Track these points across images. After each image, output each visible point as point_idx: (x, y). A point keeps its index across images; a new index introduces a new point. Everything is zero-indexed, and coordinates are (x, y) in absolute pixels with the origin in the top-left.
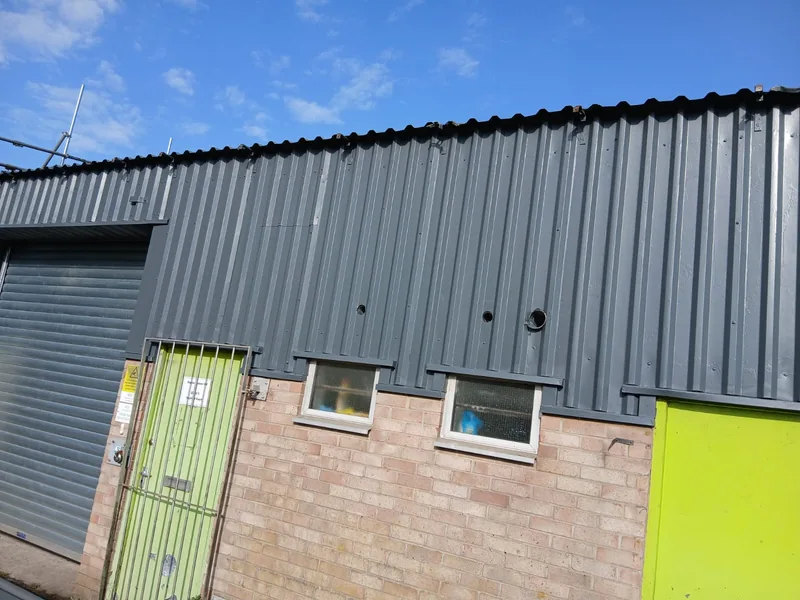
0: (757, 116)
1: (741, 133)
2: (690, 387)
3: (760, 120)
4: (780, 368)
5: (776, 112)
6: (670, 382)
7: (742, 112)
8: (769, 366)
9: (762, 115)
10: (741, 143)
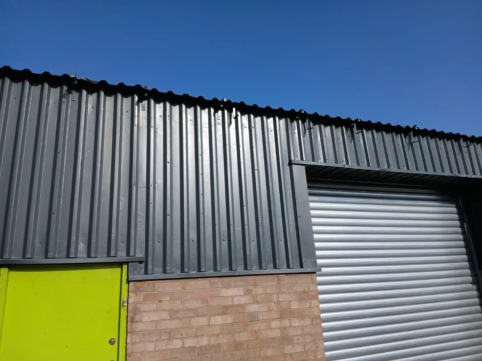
0: (74, 92)
1: (64, 100)
2: (24, 256)
3: (75, 95)
4: (80, 239)
5: (84, 92)
6: (10, 254)
7: (65, 88)
8: (74, 238)
9: (77, 92)
10: (64, 106)
